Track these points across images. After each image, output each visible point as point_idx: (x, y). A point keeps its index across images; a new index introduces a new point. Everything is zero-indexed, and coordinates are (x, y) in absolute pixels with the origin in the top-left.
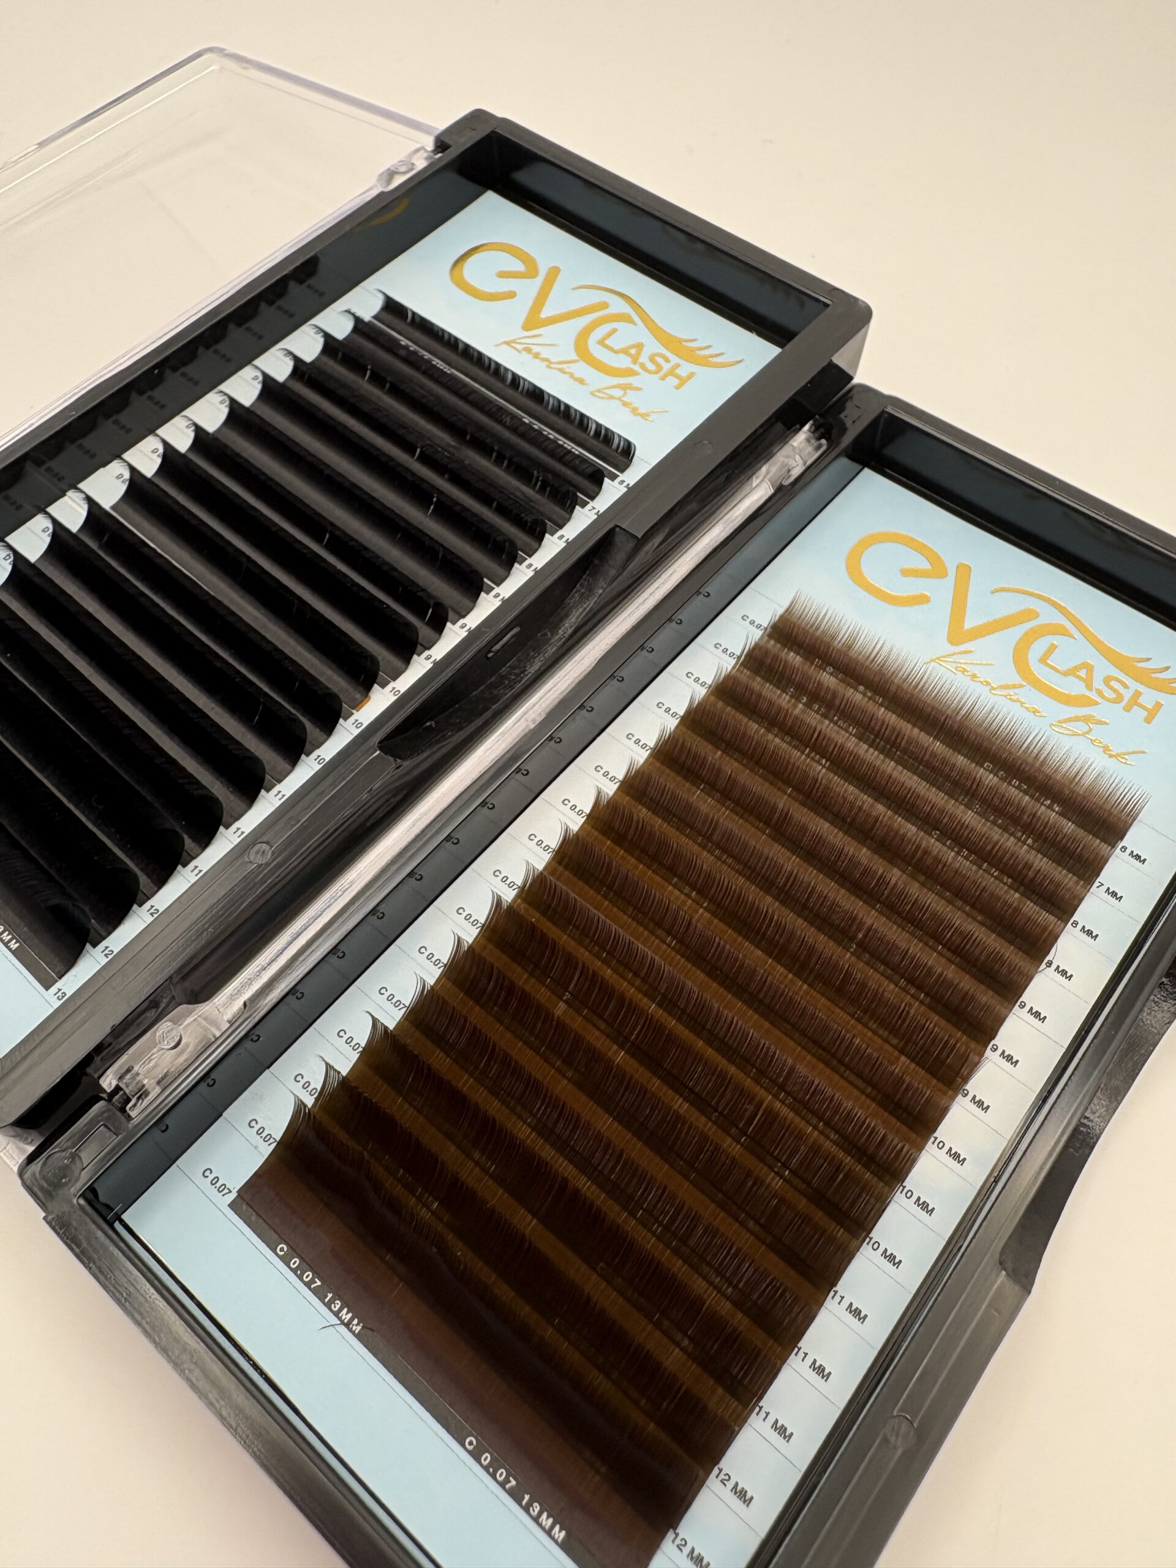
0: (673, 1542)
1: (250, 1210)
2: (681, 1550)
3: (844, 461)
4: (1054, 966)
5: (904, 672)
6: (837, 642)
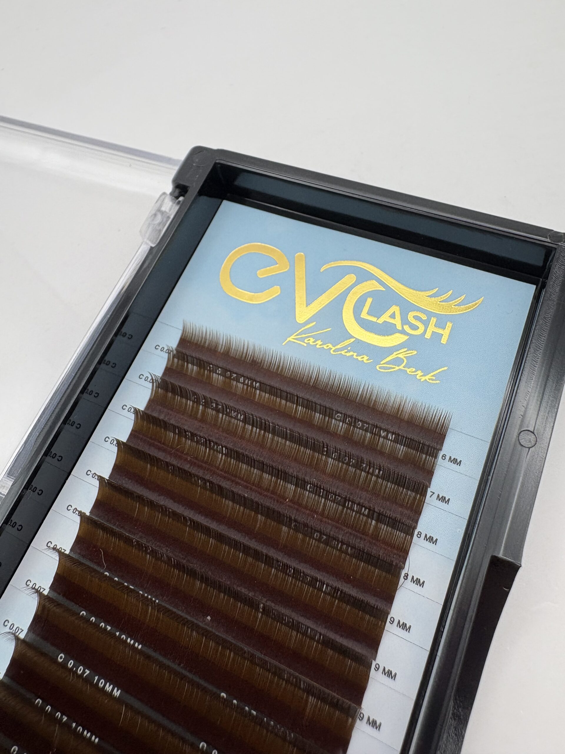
3: (204, 199)
4: (410, 578)
5: (268, 359)
6: (220, 349)
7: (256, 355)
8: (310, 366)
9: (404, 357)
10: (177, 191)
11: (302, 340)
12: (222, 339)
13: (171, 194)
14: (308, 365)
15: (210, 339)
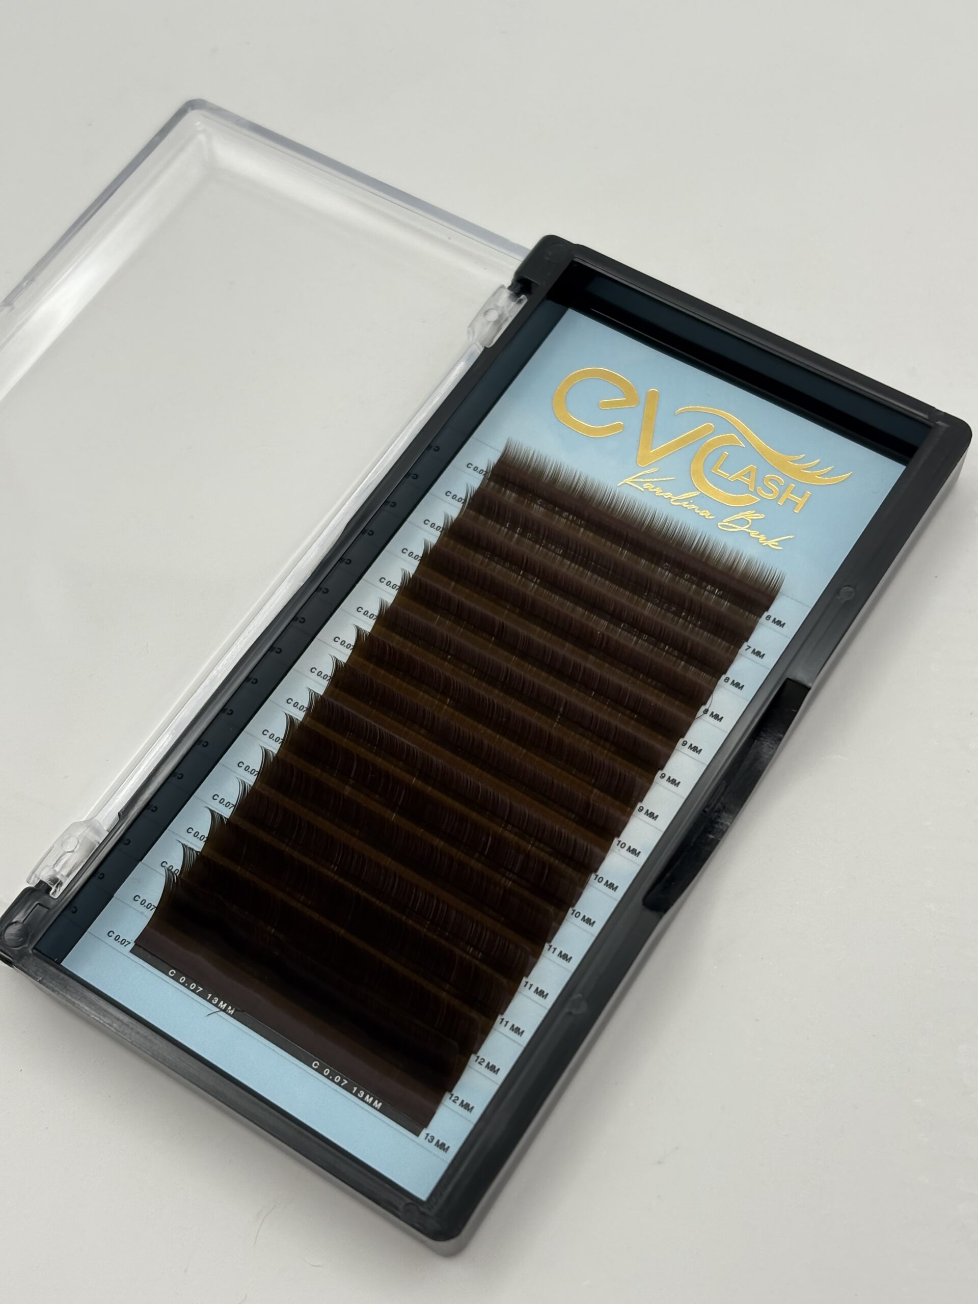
0: (450, 1099)
1: (146, 952)
2: (456, 1103)
3: (550, 304)
4: (709, 713)
5: (598, 496)
6: (545, 478)
7: (587, 489)
8: (645, 510)
9: (751, 519)
10: (519, 286)
11: (641, 484)
12: (550, 466)
13: (510, 288)
14: (644, 506)
15: (536, 463)
